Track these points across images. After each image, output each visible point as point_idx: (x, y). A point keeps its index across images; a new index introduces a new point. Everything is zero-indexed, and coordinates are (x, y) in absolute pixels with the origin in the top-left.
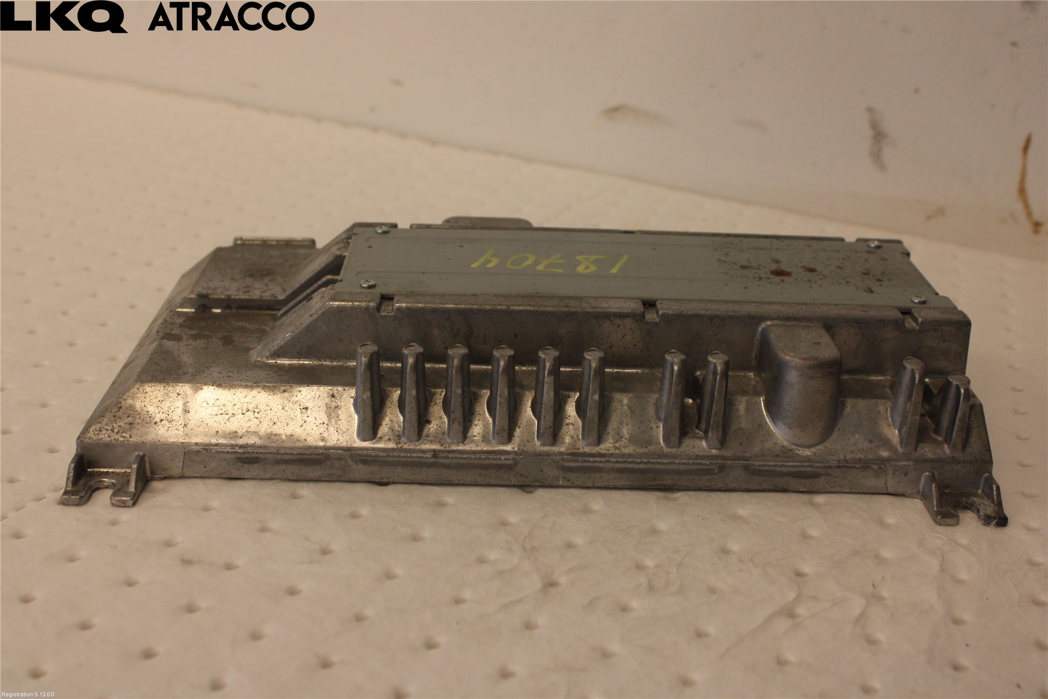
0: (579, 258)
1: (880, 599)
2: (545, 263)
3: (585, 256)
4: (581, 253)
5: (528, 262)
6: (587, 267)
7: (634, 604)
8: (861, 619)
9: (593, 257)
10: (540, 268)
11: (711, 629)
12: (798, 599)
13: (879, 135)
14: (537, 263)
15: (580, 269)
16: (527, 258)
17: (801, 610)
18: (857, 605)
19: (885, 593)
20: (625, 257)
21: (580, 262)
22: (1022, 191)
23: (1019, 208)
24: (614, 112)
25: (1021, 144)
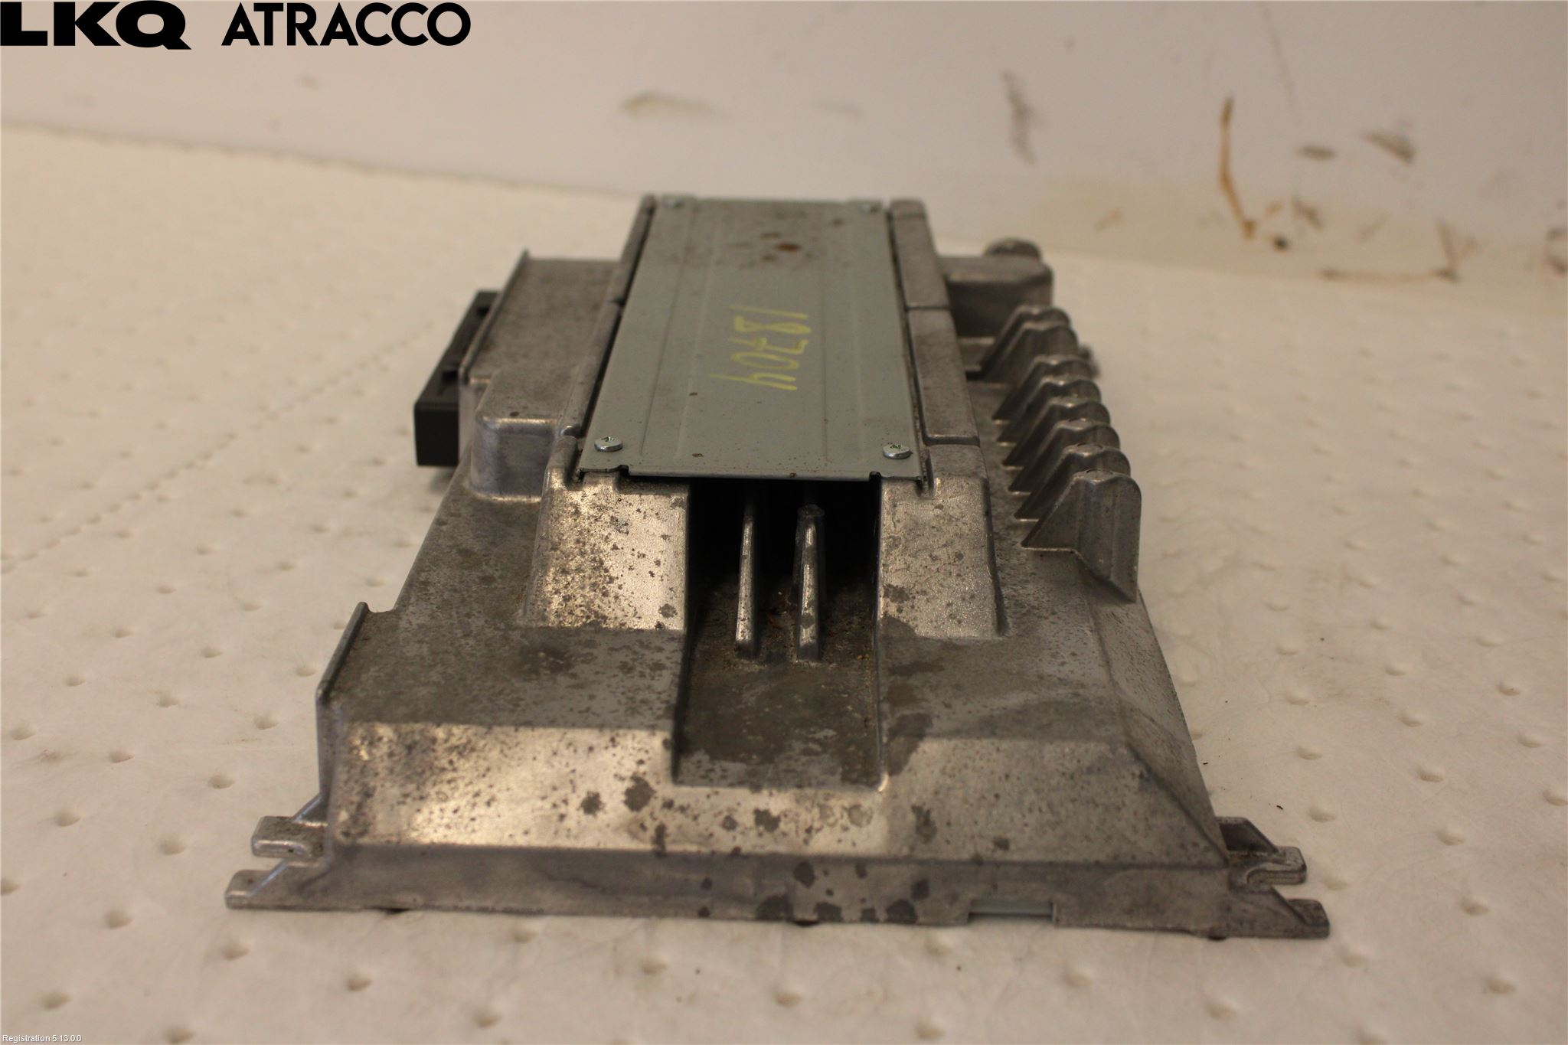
13: (1021, 112)
22: (1226, 180)
23: (1222, 203)
24: (638, 104)
25: (1217, 112)
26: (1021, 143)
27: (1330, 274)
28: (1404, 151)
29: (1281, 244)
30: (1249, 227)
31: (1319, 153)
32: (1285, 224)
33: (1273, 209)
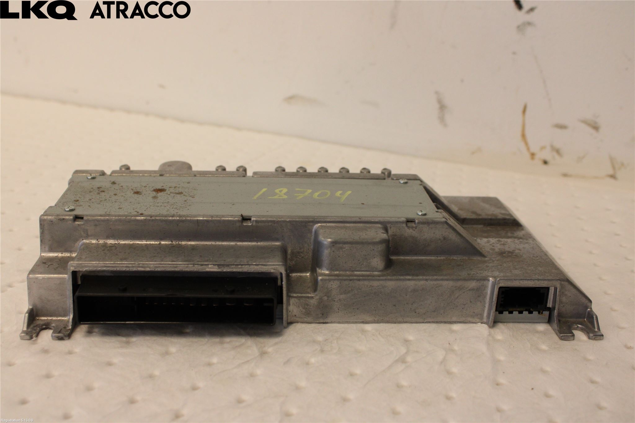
0: (285, 197)
1: (453, 351)
2: (306, 194)
3: (281, 198)
4: (284, 199)
5: (317, 194)
6: (280, 191)
7: (313, 360)
8: (443, 362)
9: (276, 197)
10: (310, 191)
11: (358, 371)
12: (407, 353)
13: (442, 107)
14: (312, 193)
15: (285, 190)
16: (318, 196)
17: (409, 359)
18: (440, 355)
19: (456, 348)
20: (255, 198)
21: (285, 194)
22: (523, 136)
23: (522, 145)
24: (291, 99)
25: (521, 109)
26: (442, 119)
27: (565, 175)
28: (596, 128)
29: (545, 162)
30: (533, 155)
31: (562, 127)
32: (547, 155)
33: (543, 148)
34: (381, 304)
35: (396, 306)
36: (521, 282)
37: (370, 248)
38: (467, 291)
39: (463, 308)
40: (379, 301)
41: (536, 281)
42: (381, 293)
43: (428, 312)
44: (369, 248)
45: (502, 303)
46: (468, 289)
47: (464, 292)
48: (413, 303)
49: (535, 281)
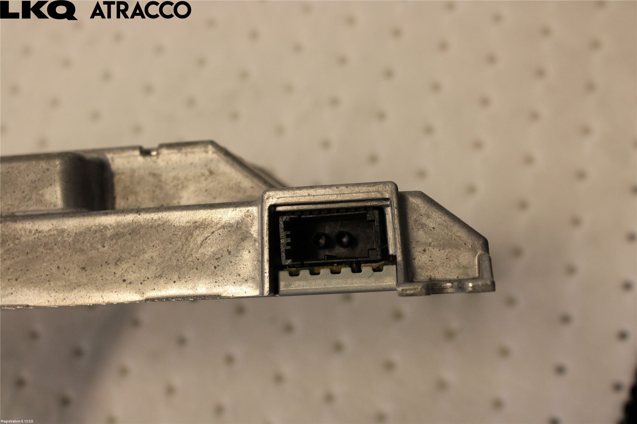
34: (58, 267)
35: (86, 270)
36: (312, 192)
37: (42, 166)
38: (219, 229)
39: (215, 267)
40: (54, 261)
41: (343, 188)
42: (56, 244)
43: (148, 278)
44: (40, 167)
45: (289, 247)
46: (219, 226)
47: (213, 233)
48: (118, 261)
49: (341, 188)
